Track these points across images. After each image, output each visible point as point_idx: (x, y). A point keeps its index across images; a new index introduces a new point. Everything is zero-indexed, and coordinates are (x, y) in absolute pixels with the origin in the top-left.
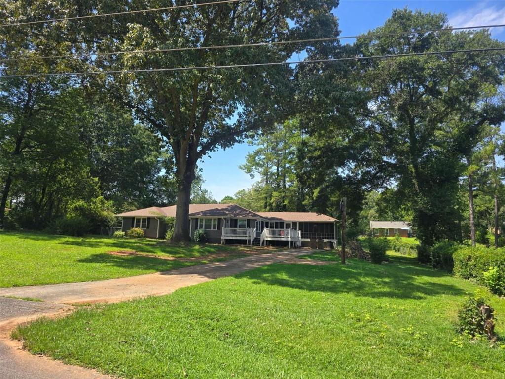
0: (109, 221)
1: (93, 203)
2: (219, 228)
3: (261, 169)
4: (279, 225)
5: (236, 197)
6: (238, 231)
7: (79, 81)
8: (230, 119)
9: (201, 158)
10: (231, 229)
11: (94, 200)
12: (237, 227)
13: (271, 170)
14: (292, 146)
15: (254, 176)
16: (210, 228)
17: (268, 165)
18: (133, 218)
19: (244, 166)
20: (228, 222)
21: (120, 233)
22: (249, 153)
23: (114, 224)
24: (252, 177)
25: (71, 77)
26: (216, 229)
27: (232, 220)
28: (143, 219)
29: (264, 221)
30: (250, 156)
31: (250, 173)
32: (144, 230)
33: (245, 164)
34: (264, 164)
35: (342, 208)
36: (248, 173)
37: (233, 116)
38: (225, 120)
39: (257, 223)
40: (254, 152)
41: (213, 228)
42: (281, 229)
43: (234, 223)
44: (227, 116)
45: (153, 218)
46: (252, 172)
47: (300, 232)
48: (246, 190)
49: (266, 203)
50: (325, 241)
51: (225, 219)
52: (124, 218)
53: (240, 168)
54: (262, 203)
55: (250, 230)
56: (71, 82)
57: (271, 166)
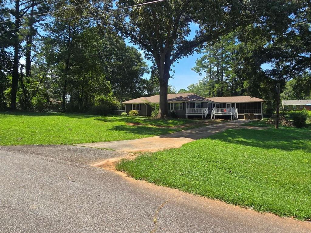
0: (118, 107)
1: (109, 96)
2: (184, 109)
3: (206, 70)
4: (222, 105)
5: (189, 89)
6: (196, 110)
7: (95, 22)
8: (188, 36)
9: (173, 64)
10: (191, 109)
11: (109, 95)
12: (195, 108)
13: (213, 70)
14: (227, 52)
15: (202, 74)
16: (178, 109)
17: (210, 66)
18: (131, 104)
19: (195, 68)
20: (189, 105)
21: (124, 113)
22: (197, 59)
23: (120, 108)
24: (201, 75)
25: (90, 20)
26: (181, 109)
27: (191, 103)
28: (137, 104)
29: (212, 104)
30: (198, 61)
31: (199, 73)
32: (138, 111)
33: (195, 67)
34: (208, 66)
35: (277, 91)
36: (197, 72)
37: (190, 34)
38: (184, 38)
39: (208, 104)
40: (201, 58)
41: (180, 109)
42: (224, 108)
43: (193, 105)
44: (186, 35)
45: (143, 104)
46: (200, 72)
47: (237, 110)
48: (195, 84)
49: (210, 92)
50: (255, 114)
51: (187, 103)
52: (126, 104)
53: (192, 69)
54: (207, 92)
55: (204, 109)
56: (91, 23)
57: (213, 66)
